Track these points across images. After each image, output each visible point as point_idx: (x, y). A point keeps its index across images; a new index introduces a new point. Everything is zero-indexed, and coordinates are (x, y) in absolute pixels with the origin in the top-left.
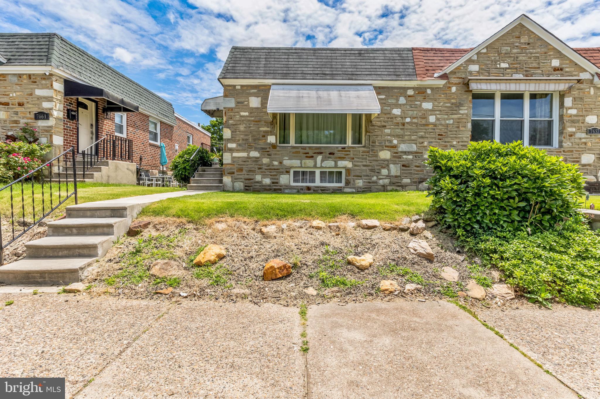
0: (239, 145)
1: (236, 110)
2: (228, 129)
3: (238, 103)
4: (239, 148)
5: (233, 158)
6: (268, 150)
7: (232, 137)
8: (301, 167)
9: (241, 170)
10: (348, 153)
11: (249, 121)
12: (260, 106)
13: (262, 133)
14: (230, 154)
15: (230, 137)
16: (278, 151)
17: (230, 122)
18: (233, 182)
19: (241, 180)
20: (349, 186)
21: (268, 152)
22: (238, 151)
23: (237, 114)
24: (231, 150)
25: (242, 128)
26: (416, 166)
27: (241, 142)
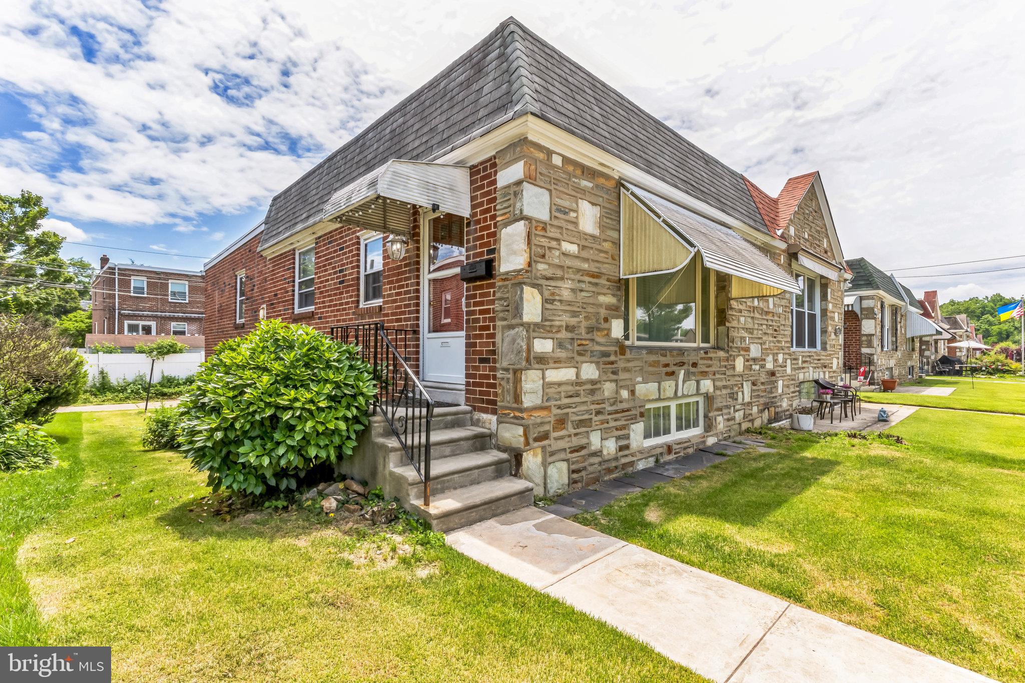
0: (560, 345)
1: (553, 233)
2: (535, 291)
3: (559, 210)
4: (562, 354)
5: (546, 385)
6: (612, 358)
7: (544, 319)
8: (659, 399)
9: (561, 422)
10: (710, 362)
11: (578, 271)
12: (597, 232)
13: (603, 312)
14: (539, 373)
15: (538, 319)
16: (628, 361)
17: (541, 267)
18: (545, 464)
19: (562, 455)
20: (711, 433)
21: (612, 363)
22: (558, 362)
23: (554, 244)
24: (542, 360)
25: (565, 290)
26: (763, 383)
27: (564, 335)
